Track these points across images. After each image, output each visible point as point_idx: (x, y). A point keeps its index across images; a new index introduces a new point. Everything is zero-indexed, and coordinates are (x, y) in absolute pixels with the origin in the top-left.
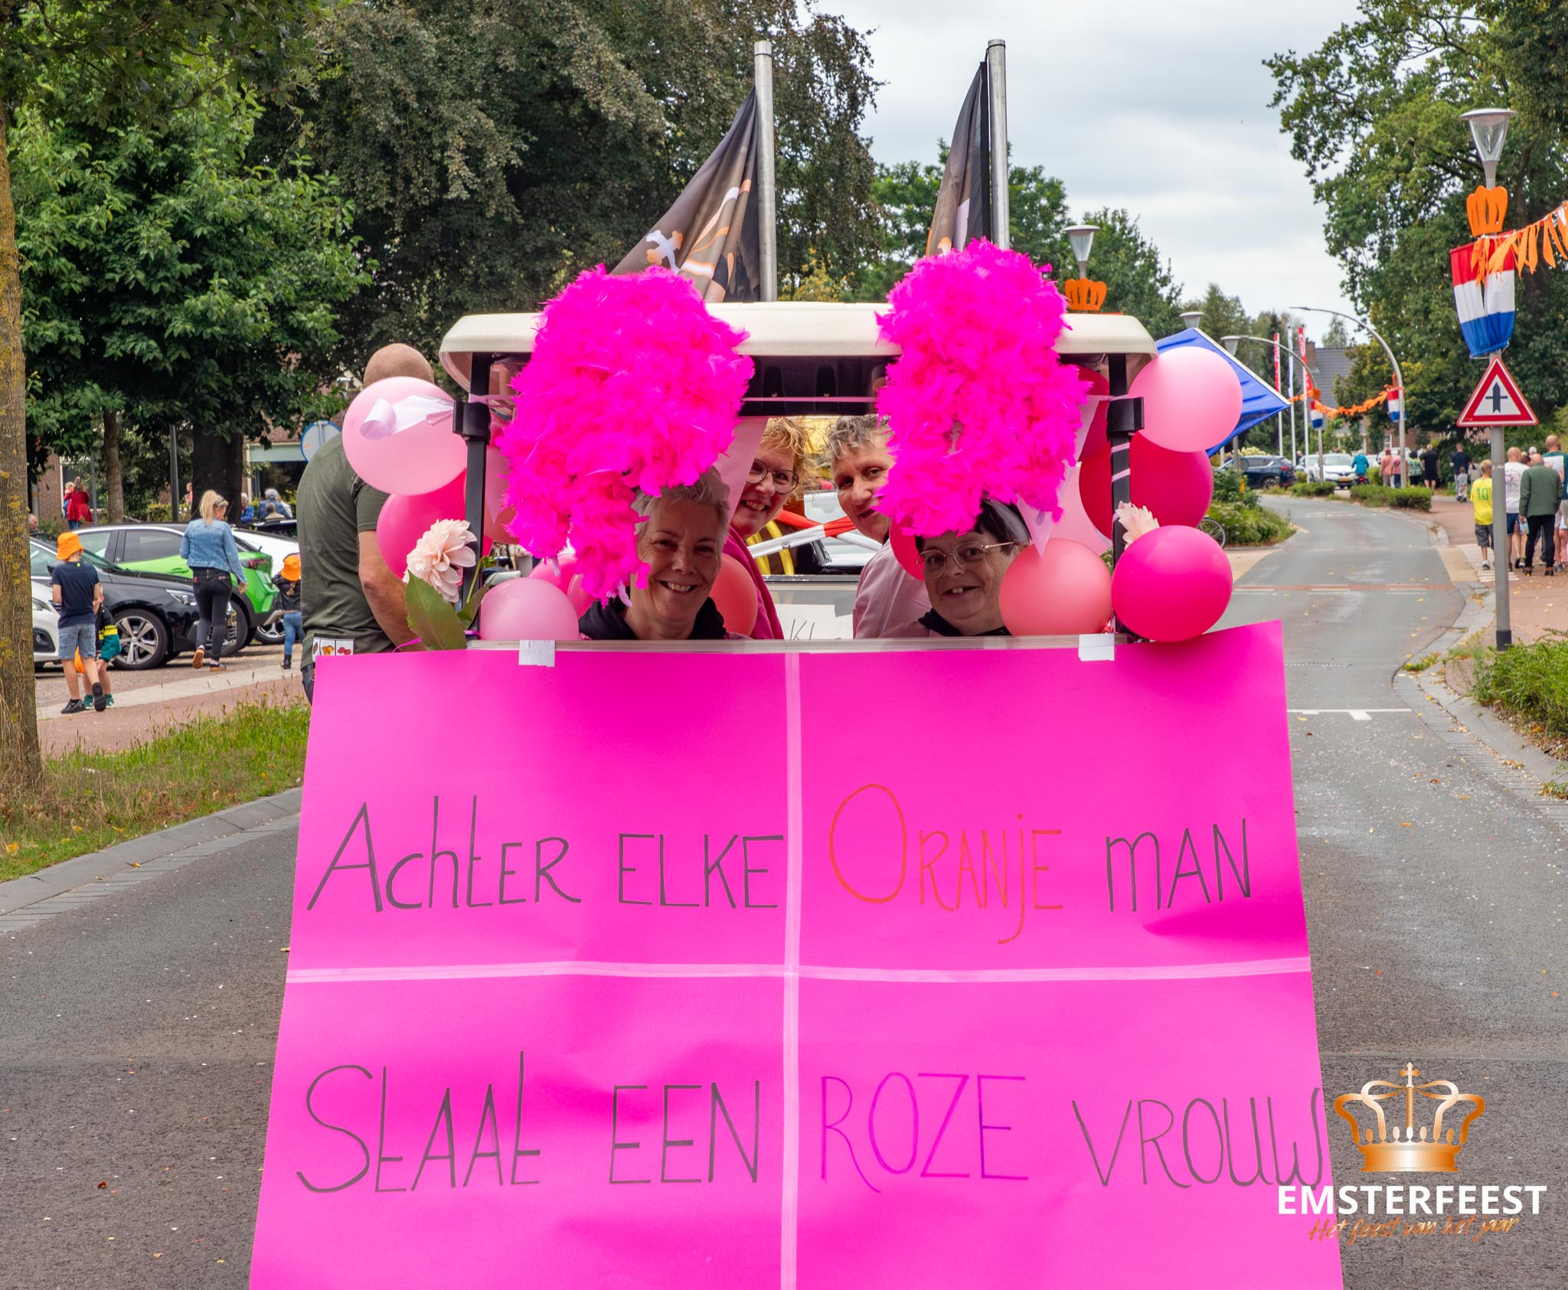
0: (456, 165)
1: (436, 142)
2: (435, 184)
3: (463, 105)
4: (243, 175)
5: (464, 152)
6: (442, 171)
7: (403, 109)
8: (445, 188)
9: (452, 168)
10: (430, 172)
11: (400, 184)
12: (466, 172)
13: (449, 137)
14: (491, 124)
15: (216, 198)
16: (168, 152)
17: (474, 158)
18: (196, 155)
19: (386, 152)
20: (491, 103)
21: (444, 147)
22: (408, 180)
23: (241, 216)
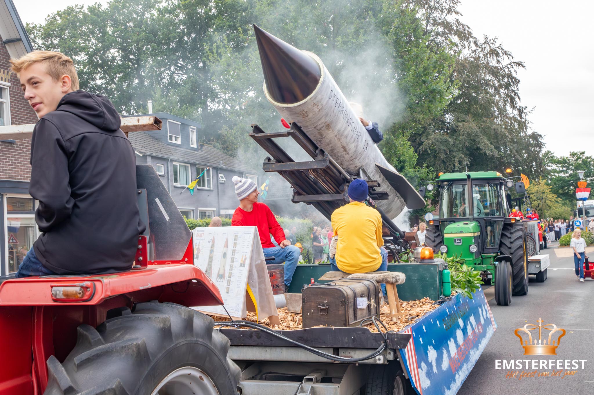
0: (457, 164)
1: (453, 160)
2: (453, 167)
3: (458, 153)
4: (414, 168)
5: (458, 161)
6: (454, 165)
7: (446, 154)
8: (455, 168)
9: (456, 165)
10: (452, 165)
11: (446, 168)
12: (459, 165)
13: (455, 159)
14: (463, 156)
15: (409, 172)
16: (401, 165)
17: (460, 163)
18: (406, 165)
19: (443, 162)
20: (463, 152)
21: (454, 161)
22: (448, 167)
23: (414, 176)
